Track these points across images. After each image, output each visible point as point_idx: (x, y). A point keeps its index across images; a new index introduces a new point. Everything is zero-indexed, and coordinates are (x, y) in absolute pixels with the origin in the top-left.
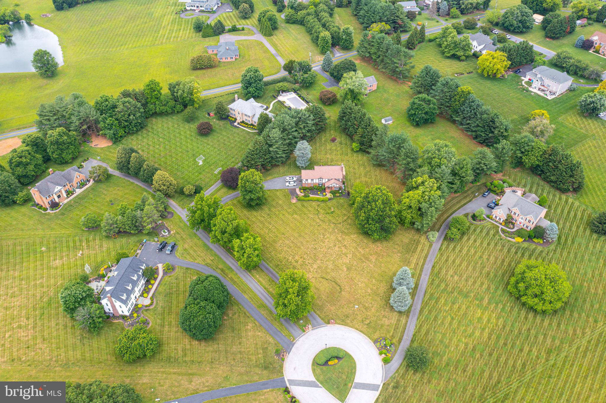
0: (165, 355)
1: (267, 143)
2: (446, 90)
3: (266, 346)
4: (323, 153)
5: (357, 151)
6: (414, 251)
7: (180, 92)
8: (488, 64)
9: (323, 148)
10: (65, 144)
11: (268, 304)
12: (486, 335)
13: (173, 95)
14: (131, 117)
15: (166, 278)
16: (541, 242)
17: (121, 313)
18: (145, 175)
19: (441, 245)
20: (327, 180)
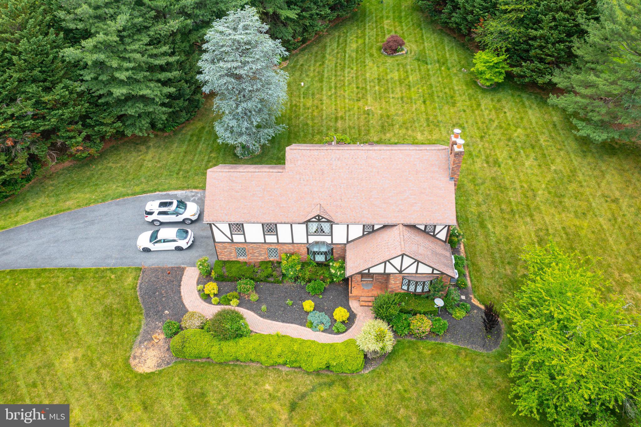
4: (349, 91)
5: (495, 88)
9: (349, 75)
20: (356, 231)
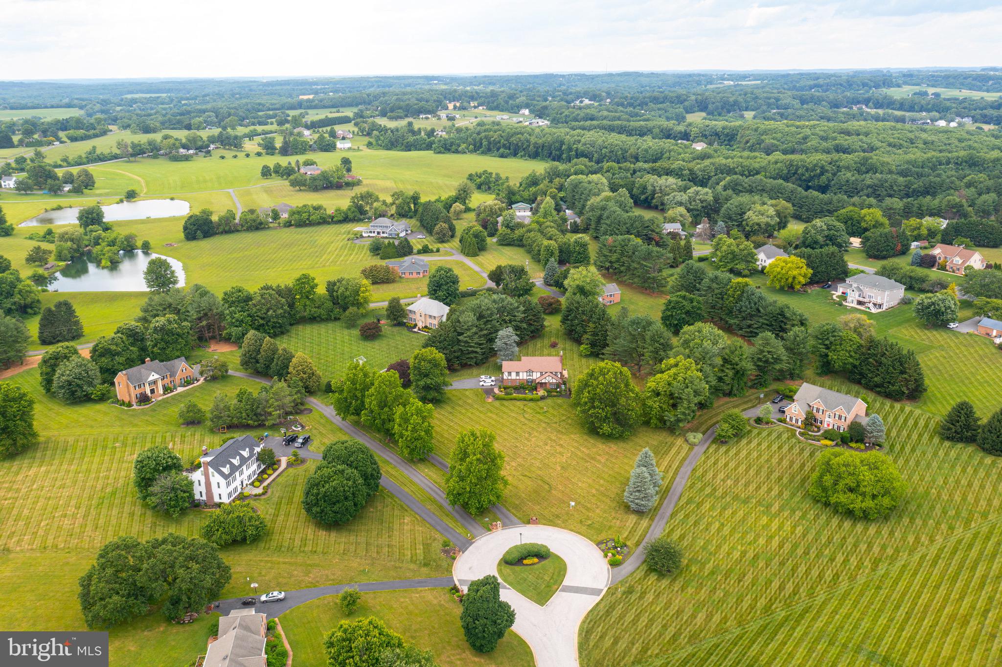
0: (274, 544)
1: (455, 331)
2: (715, 285)
3: (429, 542)
5: (587, 356)
6: (667, 453)
7: (342, 289)
8: (779, 269)
9: (538, 353)
10: (173, 335)
11: (438, 498)
12: (775, 543)
13: (331, 296)
14: (270, 313)
15: (291, 470)
16: (862, 447)
17: (217, 500)
18: (279, 363)
19: (708, 448)
20: (539, 375)
